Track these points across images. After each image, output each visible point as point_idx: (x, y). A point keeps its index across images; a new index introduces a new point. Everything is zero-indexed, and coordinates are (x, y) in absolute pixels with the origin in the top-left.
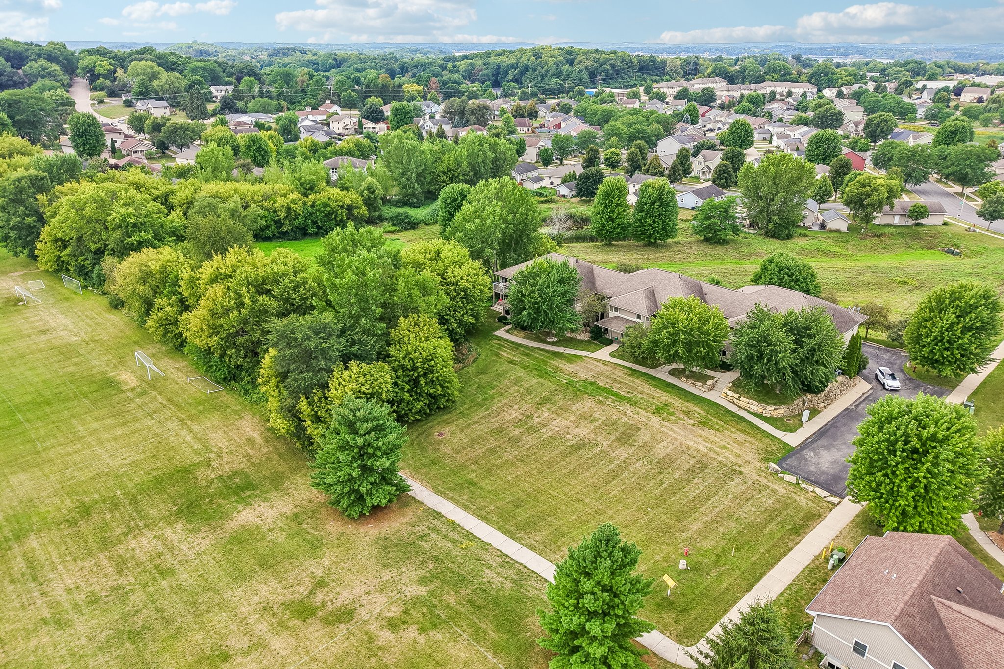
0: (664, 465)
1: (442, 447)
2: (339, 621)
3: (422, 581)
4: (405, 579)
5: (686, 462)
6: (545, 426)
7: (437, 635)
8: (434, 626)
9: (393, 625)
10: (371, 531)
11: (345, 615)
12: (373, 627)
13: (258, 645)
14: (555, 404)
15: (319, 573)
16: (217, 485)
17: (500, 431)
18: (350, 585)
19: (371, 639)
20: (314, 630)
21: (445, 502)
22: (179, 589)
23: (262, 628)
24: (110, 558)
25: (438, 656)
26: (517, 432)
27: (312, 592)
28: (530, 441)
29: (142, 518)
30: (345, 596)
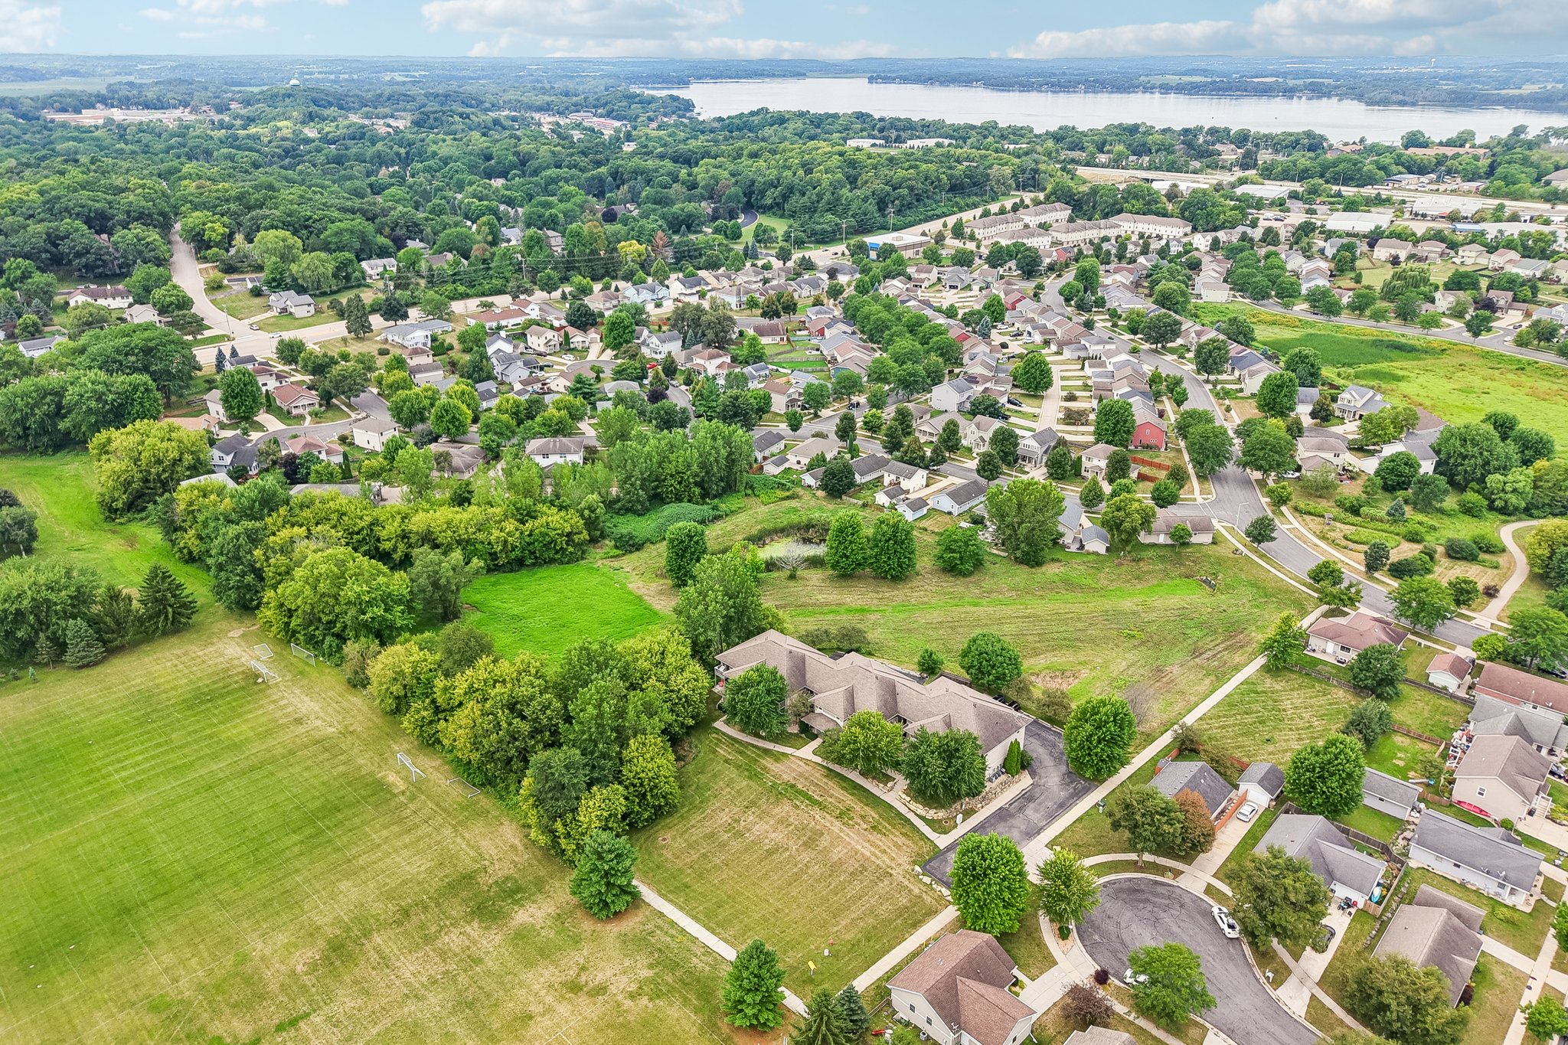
0: (835, 867)
1: (664, 852)
2: (598, 994)
3: (651, 966)
4: (639, 965)
5: (853, 865)
6: (749, 830)
7: (660, 1002)
8: (658, 997)
9: (632, 996)
10: (614, 929)
11: (601, 990)
12: (620, 998)
13: (549, 1010)
14: (759, 807)
15: (581, 961)
16: (494, 889)
17: (712, 835)
18: (603, 969)
19: (619, 1006)
20: (582, 1000)
21: (667, 904)
22: (489, 973)
23: (549, 999)
24: (434, 950)
25: (660, 1016)
26: (726, 837)
27: (578, 975)
28: (736, 845)
29: (447, 918)
30: (600, 977)
